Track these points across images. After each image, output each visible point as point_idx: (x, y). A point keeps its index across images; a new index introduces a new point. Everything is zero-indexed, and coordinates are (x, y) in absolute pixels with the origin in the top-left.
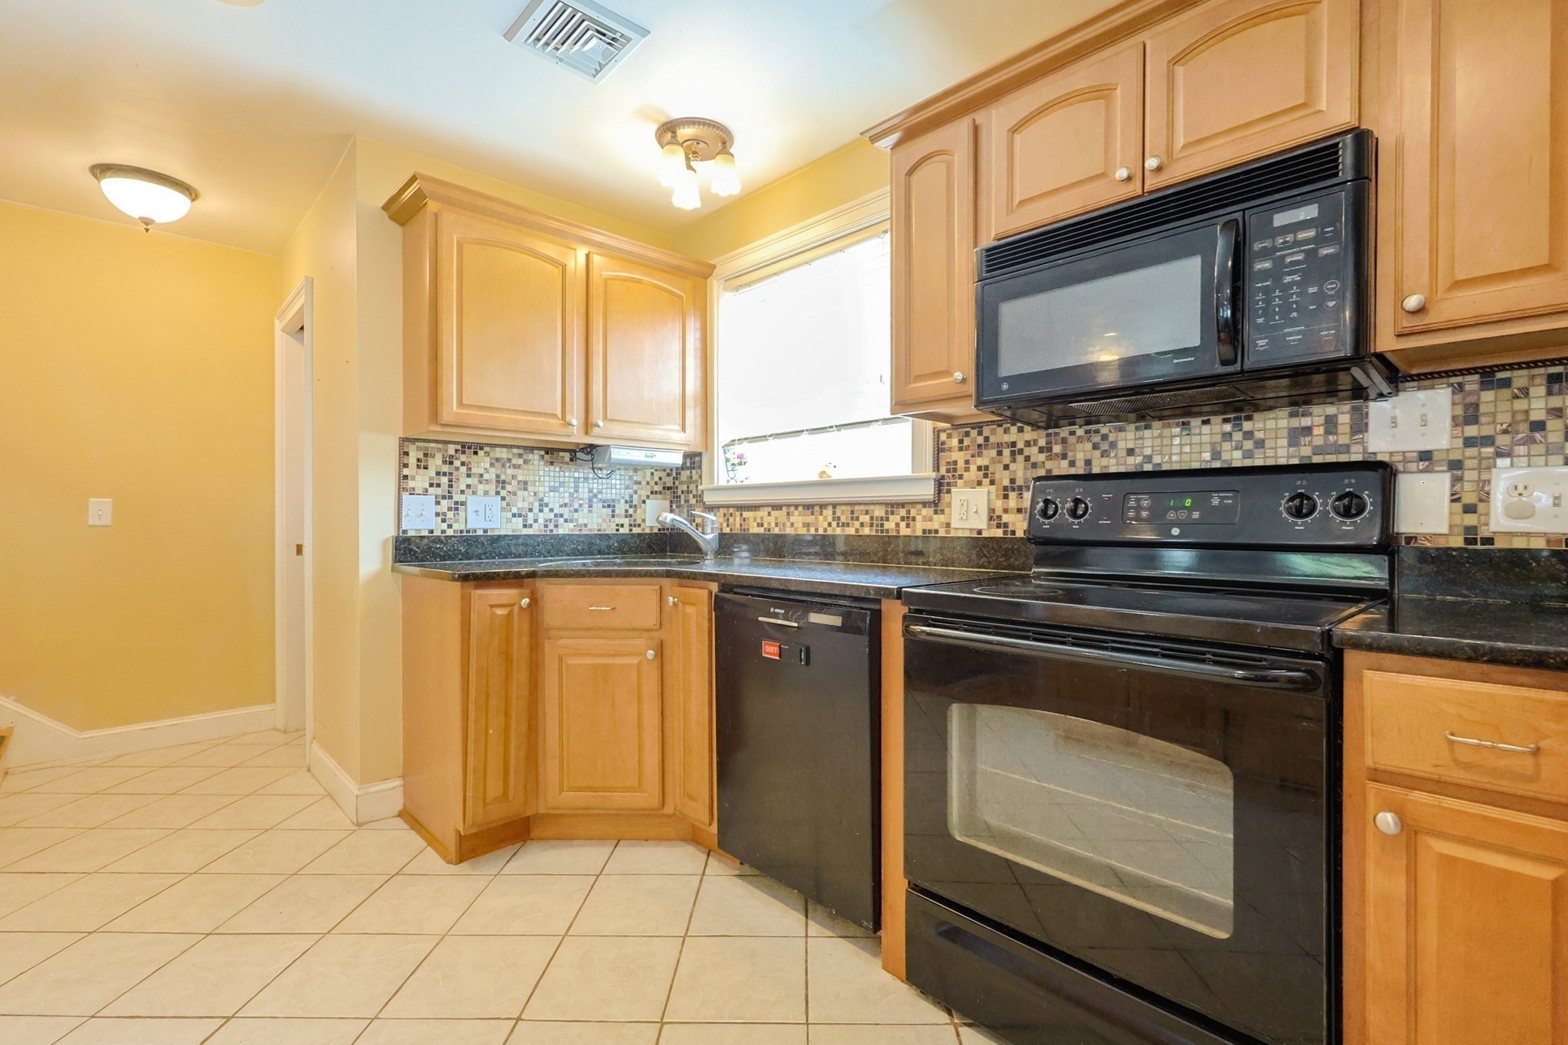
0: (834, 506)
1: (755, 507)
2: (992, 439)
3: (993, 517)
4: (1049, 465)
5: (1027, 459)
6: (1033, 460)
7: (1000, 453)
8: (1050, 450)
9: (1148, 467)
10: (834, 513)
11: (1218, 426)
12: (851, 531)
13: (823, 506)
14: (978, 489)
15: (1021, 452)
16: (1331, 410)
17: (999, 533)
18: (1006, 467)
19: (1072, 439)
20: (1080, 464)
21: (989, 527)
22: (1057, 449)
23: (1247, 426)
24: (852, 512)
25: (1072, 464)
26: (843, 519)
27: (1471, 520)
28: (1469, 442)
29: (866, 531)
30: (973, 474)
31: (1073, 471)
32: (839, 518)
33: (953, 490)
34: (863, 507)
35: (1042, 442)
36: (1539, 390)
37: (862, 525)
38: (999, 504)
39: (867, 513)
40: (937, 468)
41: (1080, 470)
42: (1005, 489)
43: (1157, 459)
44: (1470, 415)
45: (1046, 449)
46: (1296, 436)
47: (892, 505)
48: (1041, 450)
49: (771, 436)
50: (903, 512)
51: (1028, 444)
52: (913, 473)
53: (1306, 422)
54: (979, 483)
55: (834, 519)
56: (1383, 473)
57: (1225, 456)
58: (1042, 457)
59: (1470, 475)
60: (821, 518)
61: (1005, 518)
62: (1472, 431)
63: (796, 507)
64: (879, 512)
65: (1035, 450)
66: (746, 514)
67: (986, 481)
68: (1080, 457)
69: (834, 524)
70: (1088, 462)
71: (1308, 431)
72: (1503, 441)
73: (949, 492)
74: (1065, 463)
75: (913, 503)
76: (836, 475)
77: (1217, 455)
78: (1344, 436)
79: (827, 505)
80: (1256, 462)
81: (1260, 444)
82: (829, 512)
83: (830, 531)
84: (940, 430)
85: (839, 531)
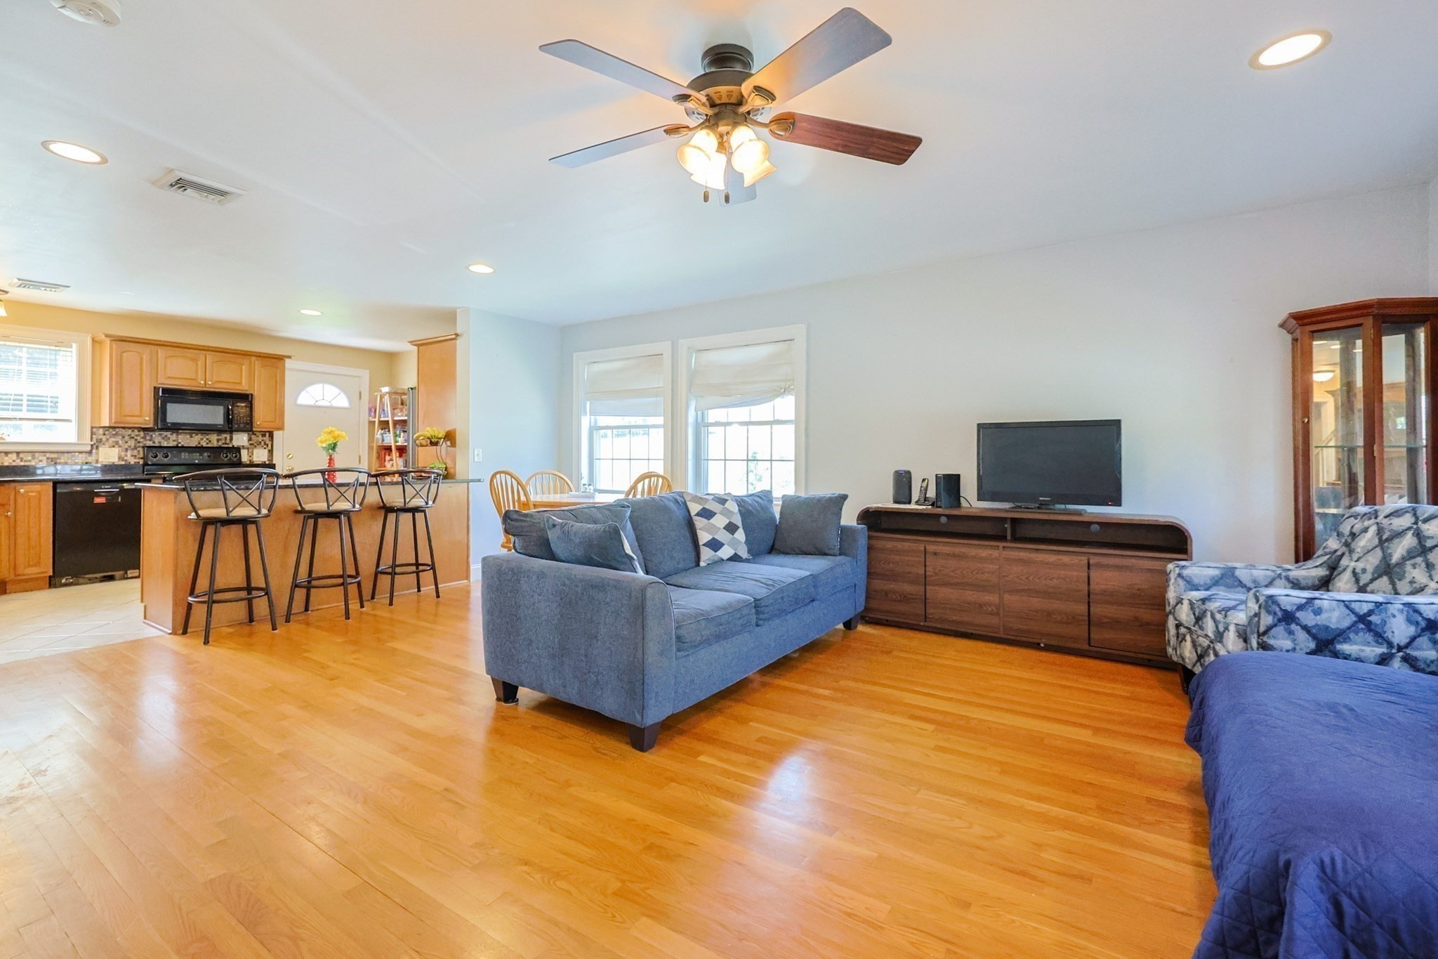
0: (18, 453)
2: (120, 433)
3: (120, 458)
5: (136, 440)
6: (138, 440)
7: (123, 437)
9: (180, 445)
11: (199, 436)
15: (133, 438)
16: (225, 435)
17: (123, 463)
18: (127, 442)
19: (154, 436)
20: (157, 443)
21: (119, 461)
22: (148, 438)
23: (207, 437)
25: (154, 443)
26: (25, 458)
27: (250, 458)
28: (251, 444)
30: (110, 443)
31: (154, 445)
33: (100, 449)
35: (142, 435)
36: (260, 436)
38: (123, 454)
39: (45, 456)
40: (91, 441)
41: (157, 445)
42: (127, 449)
43: (182, 443)
44: (250, 439)
45: (144, 438)
46: (218, 440)
47: (63, 452)
48: (142, 438)
51: (137, 436)
52: (78, 440)
53: (220, 437)
54: (114, 447)
56: (238, 450)
57: (201, 444)
58: (142, 440)
59: (250, 450)
60: (6, 458)
61: (126, 458)
62: (251, 442)
65: (139, 438)
67: (117, 446)
68: (156, 441)
69: (18, 461)
70: (160, 442)
71: (221, 440)
72: (256, 444)
73: (97, 449)
74: (151, 442)
75: (75, 452)
76: (8, 439)
77: (199, 443)
78: (228, 441)
79: (12, 452)
80: (209, 445)
81: (210, 441)
82: (14, 456)
83: (14, 464)
84: (92, 428)
85: (22, 464)
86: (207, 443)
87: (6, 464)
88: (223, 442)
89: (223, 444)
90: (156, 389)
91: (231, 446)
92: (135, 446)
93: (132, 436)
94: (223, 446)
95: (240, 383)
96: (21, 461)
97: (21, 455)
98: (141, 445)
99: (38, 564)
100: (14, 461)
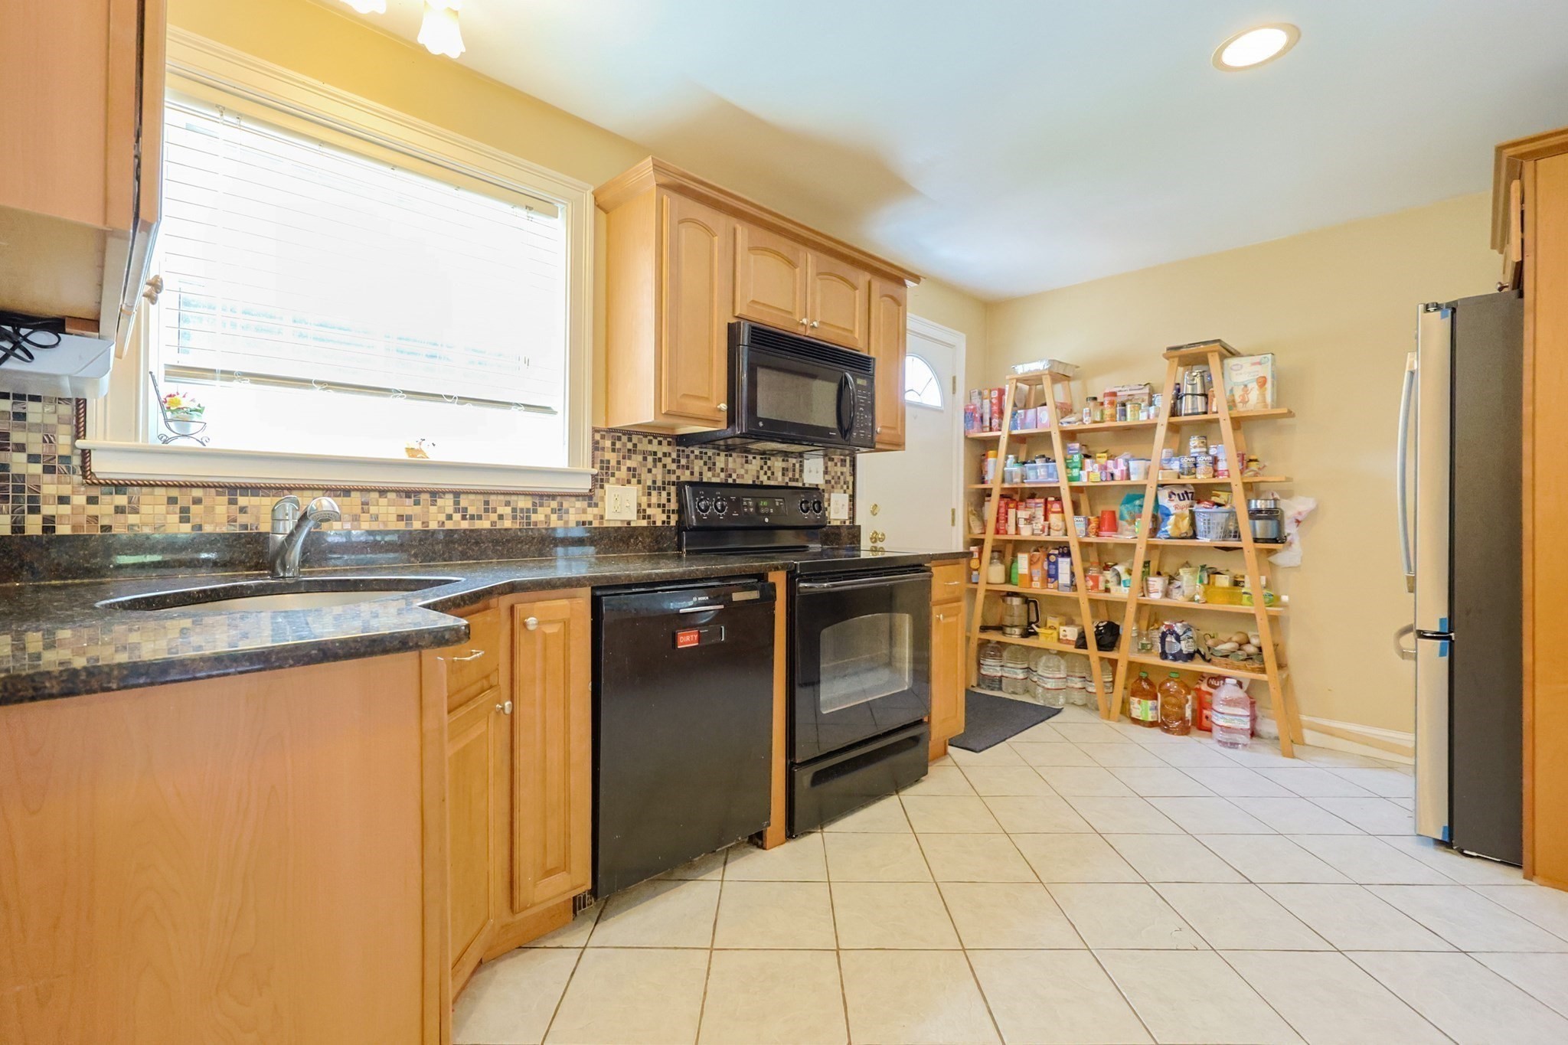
0: (457, 494)
1: (254, 490)
2: (640, 447)
3: (641, 513)
4: (679, 472)
5: (665, 466)
6: (668, 468)
7: (645, 459)
8: (679, 461)
9: (730, 481)
10: (457, 503)
12: (485, 524)
13: (435, 494)
14: (628, 486)
15: (660, 460)
16: (794, 461)
17: (644, 523)
18: (650, 471)
19: (692, 456)
20: (697, 474)
21: (638, 518)
22: (683, 462)
23: (770, 463)
24: (487, 503)
25: (692, 474)
26: (471, 511)
27: (826, 514)
28: (827, 482)
29: (507, 524)
30: (623, 473)
31: (692, 479)
32: (465, 509)
33: (606, 486)
34: (501, 498)
35: (674, 456)
36: (839, 464)
37: (501, 517)
38: (644, 500)
39: (508, 504)
40: (593, 466)
41: (698, 479)
42: (649, 488)
43: (734, 476)
44: (827, 471)
45: (676, 461)
46: (785, 470)
47: (541, 496)
48: (674, 461)
49: (317, 382)
50: (554, 504)
51: (665, 455)
52: (569, 466)
54: (629, 482)
55: (457, 511)
56: (819, 496)
57: (761, 479)
58: (673, 467)
59: (826, 496)
60: (433, 509)
61: (649, 511)
62: (828, 477)
63: (383, 492)
64: (523, 503)
65: (669, 461)
66: (243, 501)
67: (634, 481)
68: (696, 470)
69: (457, 517)
70: (701, 474)
72: (833, 482)
73: (602, 487)
74: (688, 472)
75: (563, 495)
76: (434, 455)
77: (758, 478)
78: (797, 476)
79: (444, 493)
80: (772, 483)
81: (773, 473)
82: (447, 502)
83: (449, 525)
84: (595, 430)
85: (465, 525)
86: (769, 478)
87: (433, 526)
88: (791, 475)
89: (790, 480)
90: (733, 331)
91: (800, 485)
92: (664, 483)
93: (660, 455)
94: (791, 484)
95: (852, 332)
96: (464, 518)
97: (464, 501)
98: (673, 478)
99: (565, 867)
100: (449, 517)
